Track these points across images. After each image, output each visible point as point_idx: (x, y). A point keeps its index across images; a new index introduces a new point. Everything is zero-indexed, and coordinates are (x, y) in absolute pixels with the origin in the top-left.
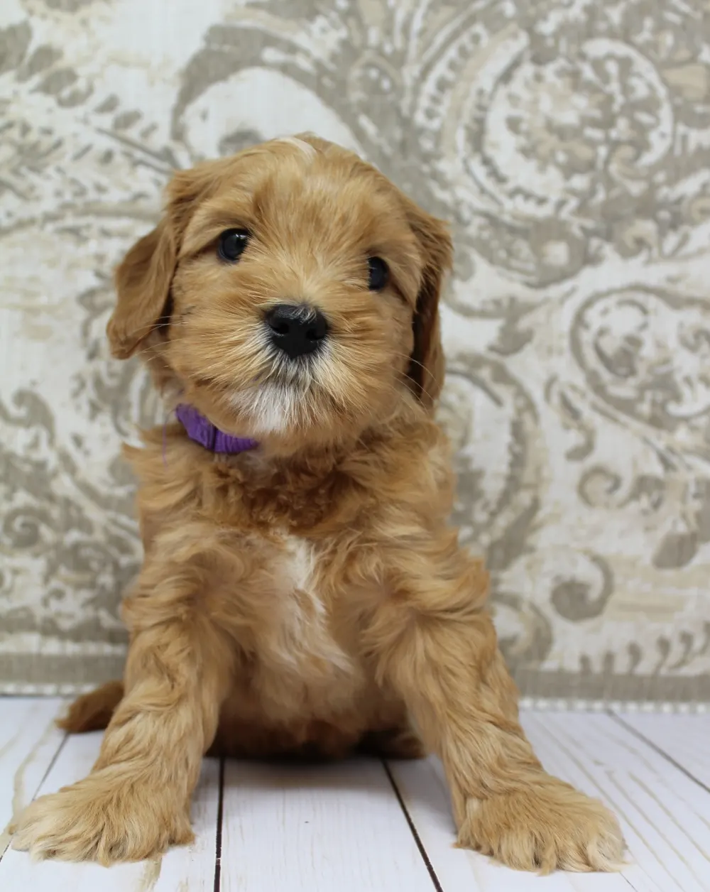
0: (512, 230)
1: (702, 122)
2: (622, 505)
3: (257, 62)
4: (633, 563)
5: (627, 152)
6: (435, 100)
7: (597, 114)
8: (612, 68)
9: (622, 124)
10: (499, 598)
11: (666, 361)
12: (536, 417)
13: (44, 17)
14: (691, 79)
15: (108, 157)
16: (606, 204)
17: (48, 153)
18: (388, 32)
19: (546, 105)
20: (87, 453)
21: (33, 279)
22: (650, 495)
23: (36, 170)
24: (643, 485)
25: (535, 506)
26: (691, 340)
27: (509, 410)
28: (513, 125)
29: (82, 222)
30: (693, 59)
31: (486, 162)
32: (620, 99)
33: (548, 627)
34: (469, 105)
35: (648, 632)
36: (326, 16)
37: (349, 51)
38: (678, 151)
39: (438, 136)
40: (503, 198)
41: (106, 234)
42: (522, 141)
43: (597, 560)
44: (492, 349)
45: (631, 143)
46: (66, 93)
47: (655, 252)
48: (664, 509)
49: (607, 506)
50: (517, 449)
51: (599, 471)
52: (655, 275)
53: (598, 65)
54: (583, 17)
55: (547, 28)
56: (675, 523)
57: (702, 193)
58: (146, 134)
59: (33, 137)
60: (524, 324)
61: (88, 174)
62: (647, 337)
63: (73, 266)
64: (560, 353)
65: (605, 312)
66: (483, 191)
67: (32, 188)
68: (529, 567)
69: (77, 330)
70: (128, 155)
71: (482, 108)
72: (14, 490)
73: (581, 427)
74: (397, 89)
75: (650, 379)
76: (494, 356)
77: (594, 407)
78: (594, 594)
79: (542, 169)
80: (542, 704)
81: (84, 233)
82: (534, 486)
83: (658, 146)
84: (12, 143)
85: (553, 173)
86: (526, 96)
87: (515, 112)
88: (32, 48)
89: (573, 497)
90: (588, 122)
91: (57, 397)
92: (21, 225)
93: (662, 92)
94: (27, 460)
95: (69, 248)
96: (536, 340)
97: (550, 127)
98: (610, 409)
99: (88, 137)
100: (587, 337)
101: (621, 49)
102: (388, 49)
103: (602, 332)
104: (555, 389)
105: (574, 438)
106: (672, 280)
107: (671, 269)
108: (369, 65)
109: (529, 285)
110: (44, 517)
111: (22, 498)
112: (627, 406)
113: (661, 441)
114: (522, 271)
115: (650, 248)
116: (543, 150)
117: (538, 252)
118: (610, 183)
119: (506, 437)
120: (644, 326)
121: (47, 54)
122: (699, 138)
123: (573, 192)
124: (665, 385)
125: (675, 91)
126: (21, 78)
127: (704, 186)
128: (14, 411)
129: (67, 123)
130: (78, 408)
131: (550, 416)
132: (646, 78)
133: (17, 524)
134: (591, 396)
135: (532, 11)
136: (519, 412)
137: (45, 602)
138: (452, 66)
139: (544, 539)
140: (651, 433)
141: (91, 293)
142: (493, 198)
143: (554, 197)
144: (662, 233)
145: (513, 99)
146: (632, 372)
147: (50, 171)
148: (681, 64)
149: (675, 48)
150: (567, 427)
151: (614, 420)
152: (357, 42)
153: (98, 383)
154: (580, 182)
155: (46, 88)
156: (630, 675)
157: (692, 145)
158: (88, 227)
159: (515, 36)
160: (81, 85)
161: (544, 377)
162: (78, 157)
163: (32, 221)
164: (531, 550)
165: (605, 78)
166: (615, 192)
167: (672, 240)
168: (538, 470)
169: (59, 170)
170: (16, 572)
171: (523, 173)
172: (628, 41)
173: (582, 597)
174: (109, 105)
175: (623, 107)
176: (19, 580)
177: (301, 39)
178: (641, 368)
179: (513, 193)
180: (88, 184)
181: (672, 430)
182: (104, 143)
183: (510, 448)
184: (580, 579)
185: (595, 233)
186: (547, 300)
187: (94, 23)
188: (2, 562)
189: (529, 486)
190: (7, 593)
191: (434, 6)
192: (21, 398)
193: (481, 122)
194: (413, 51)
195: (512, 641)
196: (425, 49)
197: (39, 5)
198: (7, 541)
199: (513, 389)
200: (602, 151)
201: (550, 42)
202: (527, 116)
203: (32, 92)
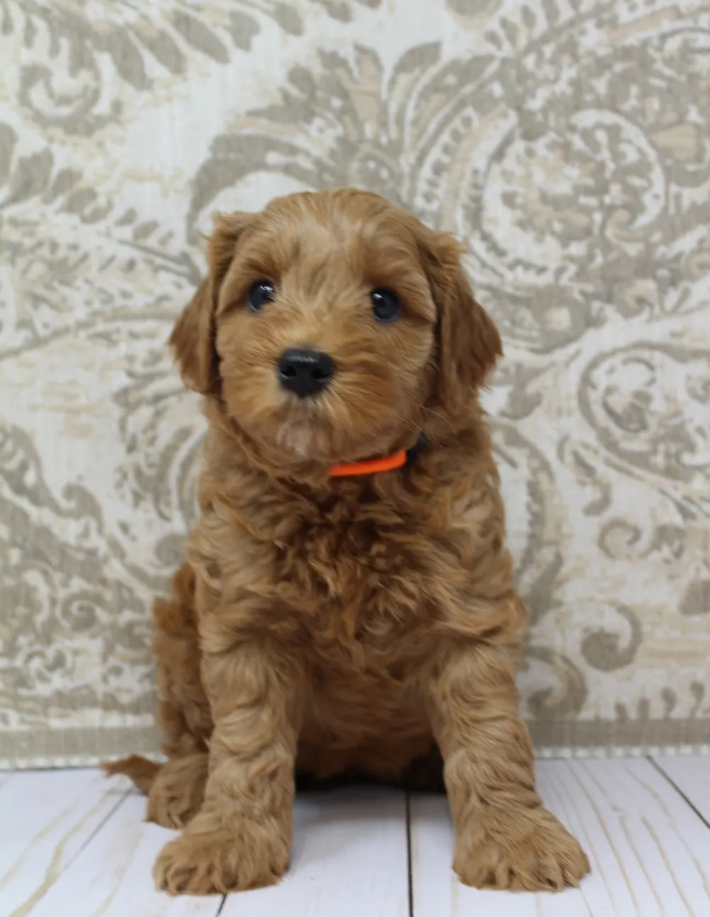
0: (515, 300)
1: (695, 180)
2: (644, 555)
3: (262, 166)
4: (659, 612)
5: (622, 215)
6: (433, 184)
7: (590, 182)
8: (601, 136)
9: (615, 189)
10: (530, 652)
11: (677, 413)
12: (551, 475)
13: (63, 143)
14: (681, 140)
15: (131, 265)
16: (604, 268)
17: (76, 266)
18: (383, 124)
19: (539, 178)
20: (134, 539)
21: (72, 383)
22: (670, 544)
23: (66, 283)
24: (664, 534)
25: (559, 561)
26: (701, 392)
27: (524, 472)
28: (509, 199)
29: (110, 327)
30: (681, 121)
31: (485, 237)
32: (611, 166)
33: (581, 677)
34: (465, 185)
35: (680, 677)
36: (322, 117)
37: (347, 147)
38: (672, 210)
40: (504, 270)
41: (134, 336)
42: (519, 214)
43: (623, 610)
44: (503, 414)
45: (626, 206)
46: (88, 211)
47: (657, 309)
48: (686, 557)
49: (629, 557)
50: (536, 508)
51: (618, 523)
52: (659, 331)
53: (587, 135)
54: (569, 91)
55: (535, 104)
56: (698, 569)
57: (701, 247)
58: (163, 241)
59: (61, 253)
60: (532, 388)
61: (114, 282)
62: (655, 391)
63: (107, 367)
64: (569, 414)
65: (611, 371)
66: (484, 265)
67: (64, 300)
68: (558, 621)
69: (115, 427)
70: (149, 262)
71: (478, 187)
72: (69, 576)
73: (597, 483)
74: (396, 177)
75: (662, 431)
76: (505, 421)
77: (609, 463)
78: (624, 643)
79: (540, 239)
80: (581, 753)
81: (114, 337)
82: (555, 543)
83: (652, 208)
84: (43, 260)
85: (551, 243)
86: (519, 171)
87: (509, 188)
88: (54, 172)
89: (595, 550)
90: (580, 190)
91: (102, 488)
92: (57, 334)
93: (652, 155)
94: (79, 549)
95: (101, 350)
96: (545, 402)
97: (545, 198)
98: (624, 464)
99: (110, 248)
100: (595, 396)
101: (609, 118)
102: (384, 140)
103: (610, 390)
104: (568, 449)
105: (591, 494)
106: (674, 335)
107: (674, 324)
108: (367, 158)
109: (534, 351)
110: (99, 600)
111: (77, 584)
112: (641, 460)
113: (678, 491)
114: (525, 339)
115: (651, 306)
116: (539, 221)
117: (539, 316)
118: (607, 247)
119: (524, 497)
120: (652, 381)
121: (69, 177)
122: (691, 195)
123: (571, 259)
124: (678, 437)
125: (664, 153)
126: (47, 201)
127: (701, 241)
128: (65, 504)
129: (91, 238)
130: (123, 497)
131: (565, 475)
132: (635, 144)
133: (74, 608)
134: (604, 452)
135: (519, 90)
136: (535, 472)
137: (105, 680)
138: (446, 150)
139: (571, 593)
140: (668, 484)
141: (125, 391)
142: (494, 271)
143: (553, 265)
144: (662, 291)
145: (506, 175)
146: (644, 426)
147: (79, 282)
148: (670, 126)
149: (663, 111)
150: (583, 484)
151: (630, 474)
152: (353, 138)
153: (139, 473)
154: (577, 249)
155: (70, 208)
156: (666, 719)
157: (686, 203)
158: (118, 331)
159: (505, 115)
160: (101, 201)
161: (556, 437)
162: (103, 268)
163: (66, 330)
164: (559, 604)
165: (595, 146)
166: (613, 256)
167: (672, 297)
168: (558, 527)
169: (87, 281)
170: (76, 653)
171: (521, 245)
172: (616, 111)
173: (612, 647)
174: (129, 218)
175: (614, 174)
176: (80, 660)
177: (300, 141)
178: (652, 422)
179: (512, 266)
180: (113, 290)
181: (688, 480)
182: (126, 253)
183: (529, 507)
184: (608, 629)
185: (596, 296)
186: (553, 364)
187: (109, 145)
188: (63, 644)
189: (550, 543)
190: (69, 673)
191: (424, 95)
192: (70, 491)
193: (477, 200)
194: (408, 140)
195: (547, 693)
196: (419, 137)
197: (58, 133)
198: (66, 624)
199: (526, 451)
200: (598, 217)
201: (539, 118)
202: (521, 190)
203: (58, 212)
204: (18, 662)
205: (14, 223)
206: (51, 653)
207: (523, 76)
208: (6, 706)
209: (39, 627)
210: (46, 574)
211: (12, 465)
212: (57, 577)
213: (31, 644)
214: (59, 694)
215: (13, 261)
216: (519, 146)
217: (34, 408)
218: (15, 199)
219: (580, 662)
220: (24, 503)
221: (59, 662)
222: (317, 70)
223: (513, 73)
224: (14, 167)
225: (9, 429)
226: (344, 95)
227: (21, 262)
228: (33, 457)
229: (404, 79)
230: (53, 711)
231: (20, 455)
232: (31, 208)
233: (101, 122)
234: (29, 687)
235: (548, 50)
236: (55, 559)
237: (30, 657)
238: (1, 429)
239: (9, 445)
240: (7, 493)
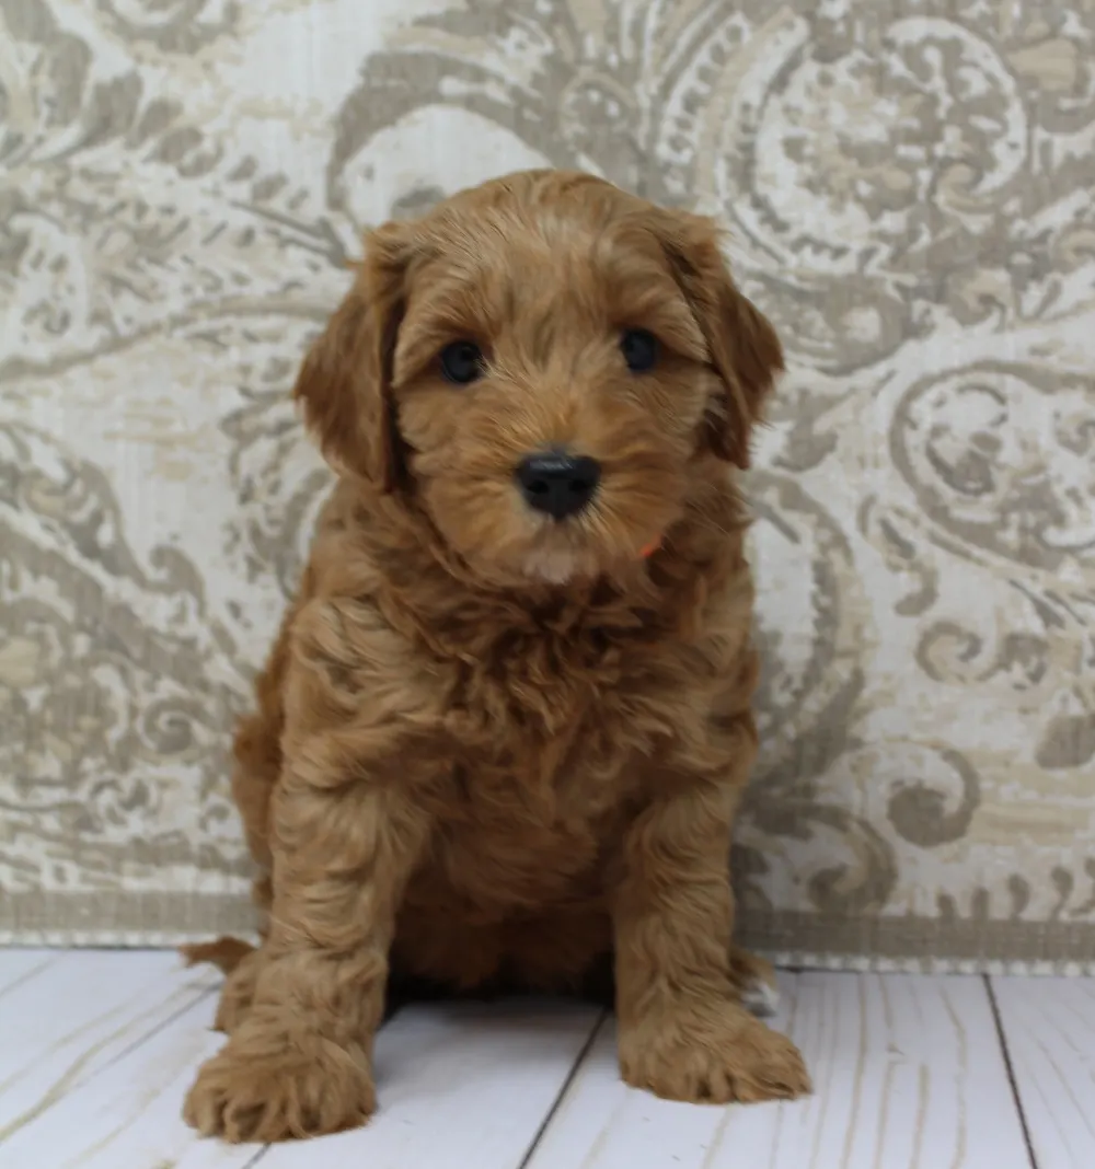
0: (800, 295)
1: (1072, 122)
2: (984, 677)
3: (436, 97)
4: (1006, 761)
5: (961, 173)
6: (683, 124)
7: (914, 123)
8: (933, 56)
9: (952, 134)
10: (814, 812)
11: (1039, 468)
12: (848, 553)
13: (155, 63)
14: (1054, 63)
15: (248, 237)
16: (932, 250)
17: (171, 237)
18: (613, 38)
19: (838, 117)
20: (248, 625)
21: (164, 402)
22: (1025, 662)
23: (157, 261)
24: (1014, 647)
25: (858, 679)
26: (1075, 437)
27: (809, 547)
28: (793, 148)
29: (219, 324)
30: (1053, 34)
31: (759, 203)
32: (946, 101)
33: (889, 855)
34: (730, 127)
35: (1037, 859)
36: (523, 26)
37: (559, 70)
38: (1037, 166)
39: (690, 173)
40: (786, 254)
41: (251, 338)
42: (808, 170)
43: (951, 756)
44: (779, 462)
45: (965, 160)
46: (189, 158)
47: (1011, 312)
48: (1047, 682)
49: (962, 678)
50: (825, 601)
51: (946, 628)
52: (1012, 345)
53: (912, 55)
55: (835, 9)
56: (1064, 700)
57: (1077, 225)
58: (294, 204)
59: (151, 218)
60: (822, 426)
61: (223, 261)
62: (1005, 434)
63: (211, 382)
64: (876, 465)
65: (940, 403)
66: (755, 243)
67: (154, 285)
68: (854, 769)
69: (222, 466)
70: (275, 233)
71: (749, 129)
72: (157, 677)
73: (916, 567)
74: (631, 114)
75: (1016, 494)
76: (780, 472)
77: (935, 539)
78: (951, 806)
79: (837, 208)
80: (885, 965)
81: (222, 338)
82: (853, 654)
83: (1007, 163)
85: (854, 212)
86: (809, 107)
87: (794, 132)
88: (143, 104)
89: (912, 666)
90: (900, 135)
91: (205, 553)
92: (144, 333)
93: (1008, 85)
94: (172, 638)
95: (205, 357)
96: (841, 445)
97: (846, 148)
98: (957, 540)
99: (220, 213)
100: (914, 439)
101: (945, 29)
102: (613, 60)
103: (937, 432)
104: (873, 515)
105: (907, 583)
106: (1035, 351)
107: (1037, 335)
108: (588, 86)
109: (826, 371)
110: (197, 711)
111: (168, 687)
112: (982, 535)
113: (1038, 583)
114: (813, 353)
115: (1003, 308)
116: (838, 181)
117: (835, 318)
118: (937, 219)
119: (808, 585)
120: (1003, 418)
121: (163, 111)
122: (1066, 145)
123: (883, 236)
124: (1040, 502)
125: (1027, 81)
126: (131, 145)
127: (1080, 213)
128: (154, 574)
129: (192, 197)
130: (233, 566)
131: (869, 554)
132: (984, 68)
133: (163, 721)
134: (927, 523)
136: (824, 548)
137: (203, 824)
138: (704, 75)
139: (876, 727)
140: (1021, 572)
141: (237, 416)
142: (769, 251)
143: (857, 246)
144: (1019, 286)
145: (791, 113)
146: (989, 487)
147: (175, 261)
148: (1036, 42)
149: (1025, 20)
150: (895, 568)
151: (966, 556)
152: (569, 55)
153: (256, 534)
154: (892, 222)
155: (164, 155)
156: (1015, 922)
157: (1058, 156)
158: (228, 329)
159: (790, 26)
161: (856, 498)
162: (207, 240)
163: (157, 328)
164: (857, 743)
165: (924, 71)
166: (947, 232)
167: (1034, 294)
168: (858, 630)
169: (186, 259)
170: (164, 785)
171: (811, 215)
172: (954, 18)
173: (936, 811)
174: (245, 170)
175: (951, 112)
176: (168, 796)
177: (490, 61)
178: (1001, 480)
179: (796, 246)
180: (221, 273)
181: (1053, 567)
182: (242, 220)
183: (815, 600)
184: (928, 785)
185: (919, 292)
186: (853, 391)
187: (220, 67)
188: (144, 771)
189: (846, 654)
190: (153, 813)
192: (161, 555)
193: (748, 149)
194: (648, 61)
195: (838, 873)
196: (665, 56)
197: (149, 48)
198: (150, 744)
199: (813, 518)
200: (925, 175)
201: (840, 28)
202: (812, 135)
203: (146, 161)
204: (82, 795)
205: (87, 175)
206: (127, 783)
208: (62, 856)
209: (112, 748)
210: (123, 672)
211: (81, 516)
212: (140, 676)
213: (101, 769)
214: (137, 842)
215: (84, 230)
216: (810, 71)
217: (111, 436)
218: (88, 141)
219: (887, 830)
220: (96, 570)
221: (138, 798)
224: (87, 97)
225: (77, 466)
227: (96, 231)
228: (110, 506)
230: (129, 866)
231: (93, 503)
232: (109, 155)
233: (210, 34)
234: (98, 831)
236: (137, 651)
237: (99, 788)
238: (67, 464)
239: (78, 488)
240: (73, 555)
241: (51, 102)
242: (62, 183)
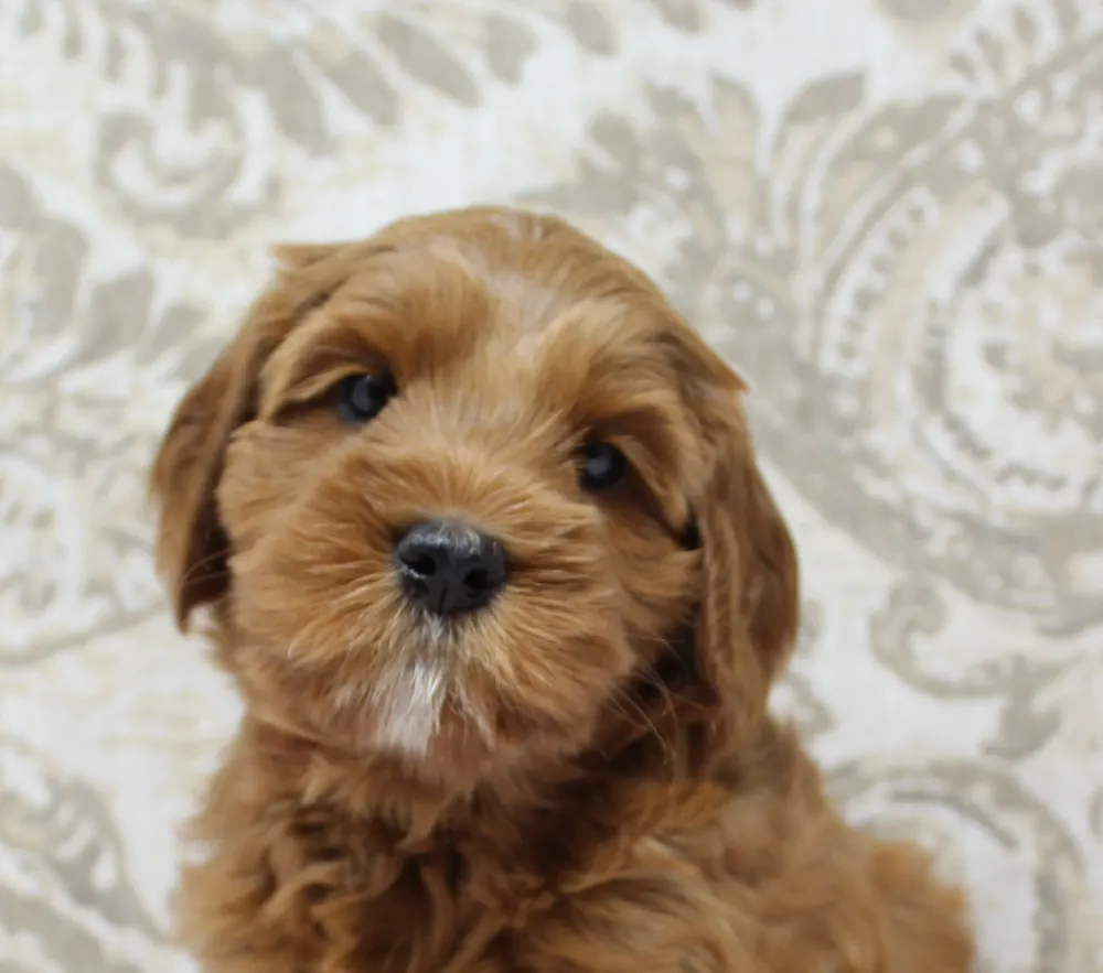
0: (1008, 539)
6: (855, 326)
12: (1078, 863)
13: (174, 254)
18: (761, 219)
19: (1050, 315)
27: (1028, 856)
28: (995, 356)
31: (954, 424)
34: (914, 330)
36: (652, 203)
37: (697, 259)
39: (863, 389)
40: (987, 484)
42: (1014, 382)
44: (990, 749)
50: (1050, 921)
55: (1041, 181)
60: (1042, 701)
66: (950, 476)
71: (937, 332)
74: (787, 314)
76: (994, 764)
79: (1053, 426)
85: (1074, 434)
86: (1013, 303)
87: (997, 334)
88: (157, 309)
96: (1067, 729)
97: (1061, 353)
102: (764, 247)
108: (734, 279)
109: (1046, 632)
114: (1030, 609)
116: (1052, 394)
117: (1056, 569)
119: (1028, 902)
121: (184, 317)
126: (145, 360)
135: (1011, 156)
136: (1049, 856)
138: (880, 265)
142: (970, 486)
143: (1078, 474)
145: (991, 312)
152: (709, 242)
155: (186, 373)
159: (983, 202)
161: (1087, 792)
168: (1089, 956)
171: (1020, 439)
179: (1003, 477)
183: (1037, 920)
186: (1081, 657)
191: (839, 165)
193: (936, 356)
194: (807, 247)
196: (829, 240)
197: (164, 235)
199: (1032, 818)
201: (1049, 207)
202: (1017, 338)
203: (164, 380)
205: (85, 401)
207: (1017, 132)
211: (70, 850)
215: (79, 471)
216: (1012, 259)
217: (112, 743)
218: (89, 355)
220: (92, 922)
222: (643, 119)
223: (997, 127)
224: (83, 300)
225: (65, 783)
226: (690, 163)
227: (96, 473)
228: (109, 836)
229: (800, 138)
231: (86, 833)
232: (114, 374)
233: (243, 216)
235: (1063, 85)
238: (51, 782)
239: (65, 814)
240: (61, 903)
241: (35, 307)
242: (49, 414)
